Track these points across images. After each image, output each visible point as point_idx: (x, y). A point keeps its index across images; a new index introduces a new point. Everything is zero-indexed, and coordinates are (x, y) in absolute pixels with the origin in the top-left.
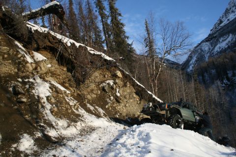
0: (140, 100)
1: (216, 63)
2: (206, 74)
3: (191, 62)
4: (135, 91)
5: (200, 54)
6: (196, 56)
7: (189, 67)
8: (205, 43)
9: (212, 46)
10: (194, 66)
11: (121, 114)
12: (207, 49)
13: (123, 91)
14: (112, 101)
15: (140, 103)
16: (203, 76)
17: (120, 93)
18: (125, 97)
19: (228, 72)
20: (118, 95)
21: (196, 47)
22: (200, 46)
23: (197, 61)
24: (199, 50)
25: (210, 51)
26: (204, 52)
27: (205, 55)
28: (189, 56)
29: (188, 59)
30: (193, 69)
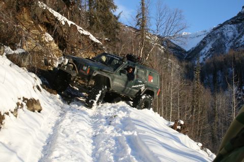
1: (237, 59)
2: (219, 73)
3: (203, 51)
5: (219, 40)
6: (212, 43)
7: (198, 58)
8: (229, 25)
9: (239, 32)
10: (206, 57)
12: (230, 34)
16: (215, 76)
21: (215, 29)
22: (221, 28)
23: (212, 51)
24: (219, 34)
25: (235, 38)
26: (225, 38)
27: (226, 44)
28: (202, 42)
29: (200, 45)
30: (204, 62)
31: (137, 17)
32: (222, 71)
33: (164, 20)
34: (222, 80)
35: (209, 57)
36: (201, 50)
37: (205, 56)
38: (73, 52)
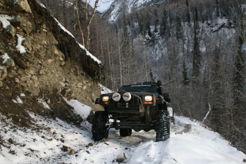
0: (66, 60)
1: (140, 16)
2: (128, 27)
4: (57, 43)
5: (123, 3)
6: (119, 5)
11: (28, 93)
13: (33, 42)
14: (5, 65)
15: (65, 65)
16: (125, 30)
17: (25, 46)
18: (37, 55)
19: (151, 27)
20: (22, 50)
23: (120, 11)
25: (134, 2)
26: (127, 2)
27: (128, 6)
28: (111, 5)
29: (110, 8)
30: (115, 20)
32: (130, 25)
35: (117, 16)
36: (112, 11)
37: (114, 16)
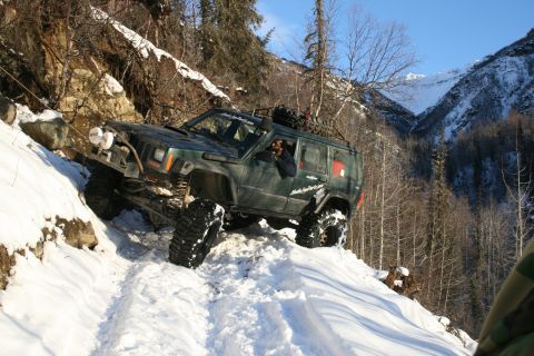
1: (526, 132)
2: (488, 163)
3: (452, 115)
5: (486, 91)
6: (471, 96)
8: (509, 58)
9: (530, 74)
10: (458, 129)
12: (512, 78)
16: (479, 168)
21: (478, 67)
22: (492, 64)
23: (473, 115)
24: (486, 79)
25: (522, 87)
26: (499, 87)
27: (502, 100)
28: (448, 95)
29: (445, 102)
30: (455, 140)
31: (306, 40)
32: (493, 159)
33: (366, 48)
34: (495, 180)
35: (464, 129)
36: (448, 112)
37: (455, 127)
38: (166, 118)
